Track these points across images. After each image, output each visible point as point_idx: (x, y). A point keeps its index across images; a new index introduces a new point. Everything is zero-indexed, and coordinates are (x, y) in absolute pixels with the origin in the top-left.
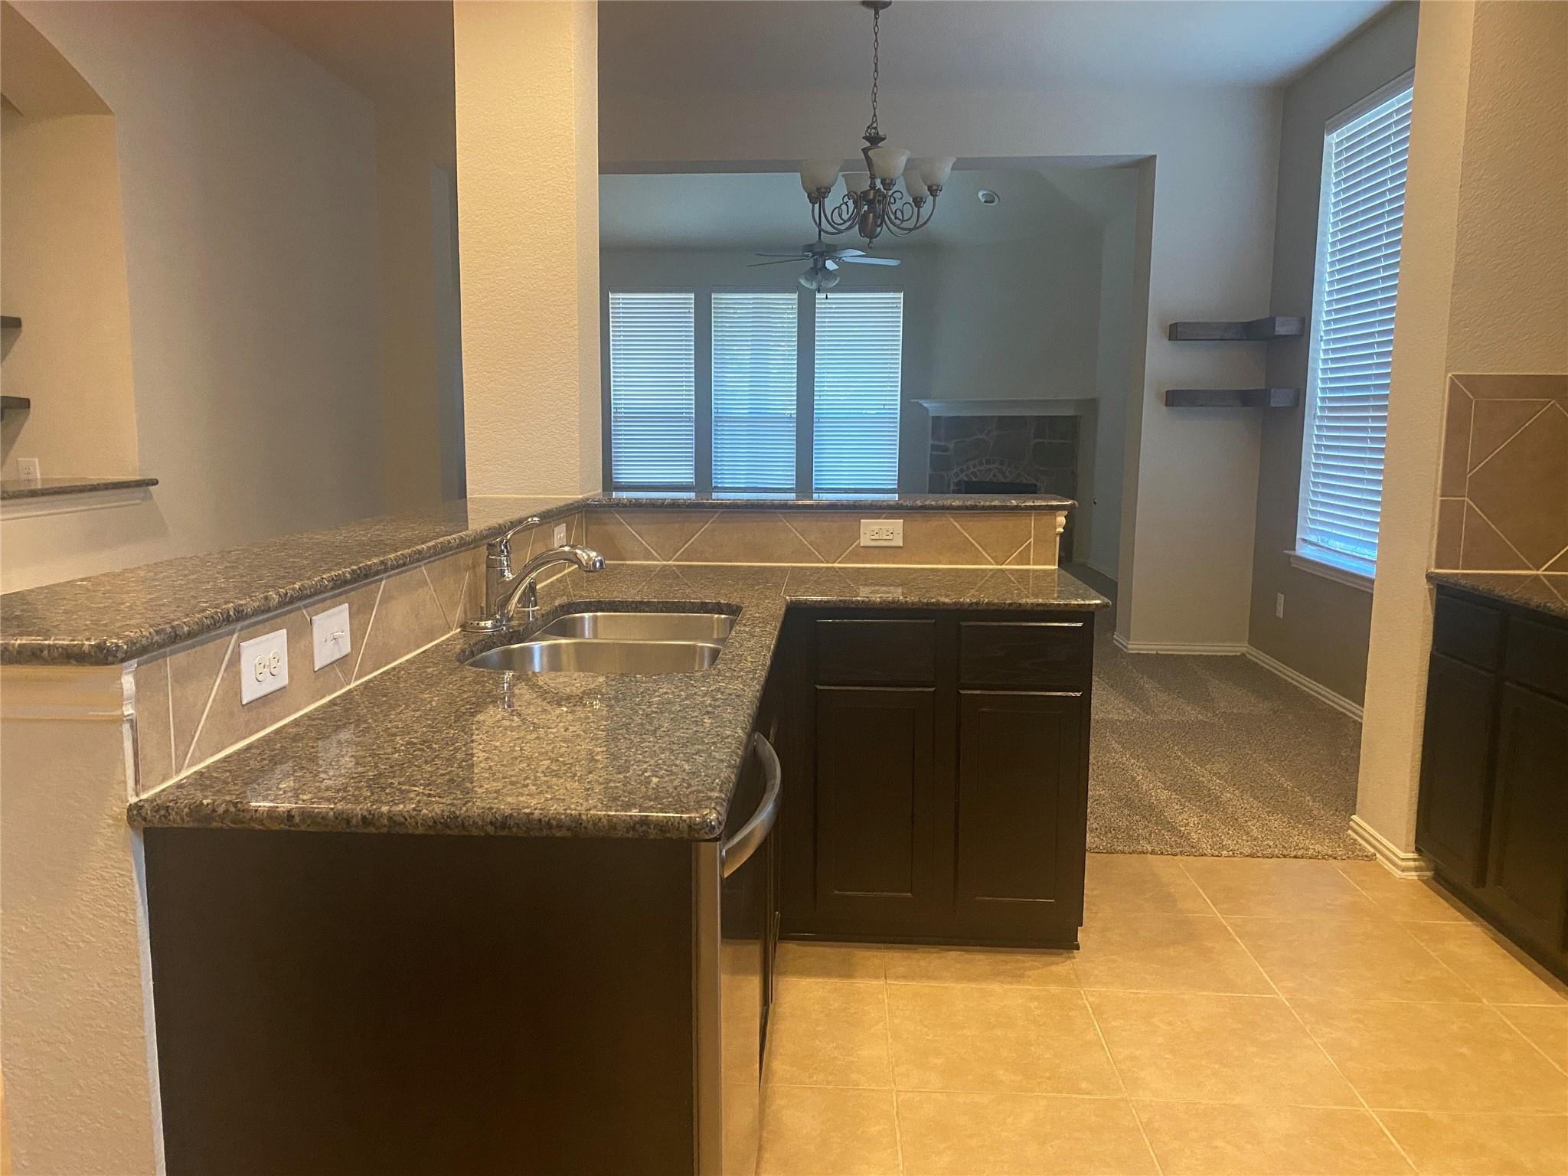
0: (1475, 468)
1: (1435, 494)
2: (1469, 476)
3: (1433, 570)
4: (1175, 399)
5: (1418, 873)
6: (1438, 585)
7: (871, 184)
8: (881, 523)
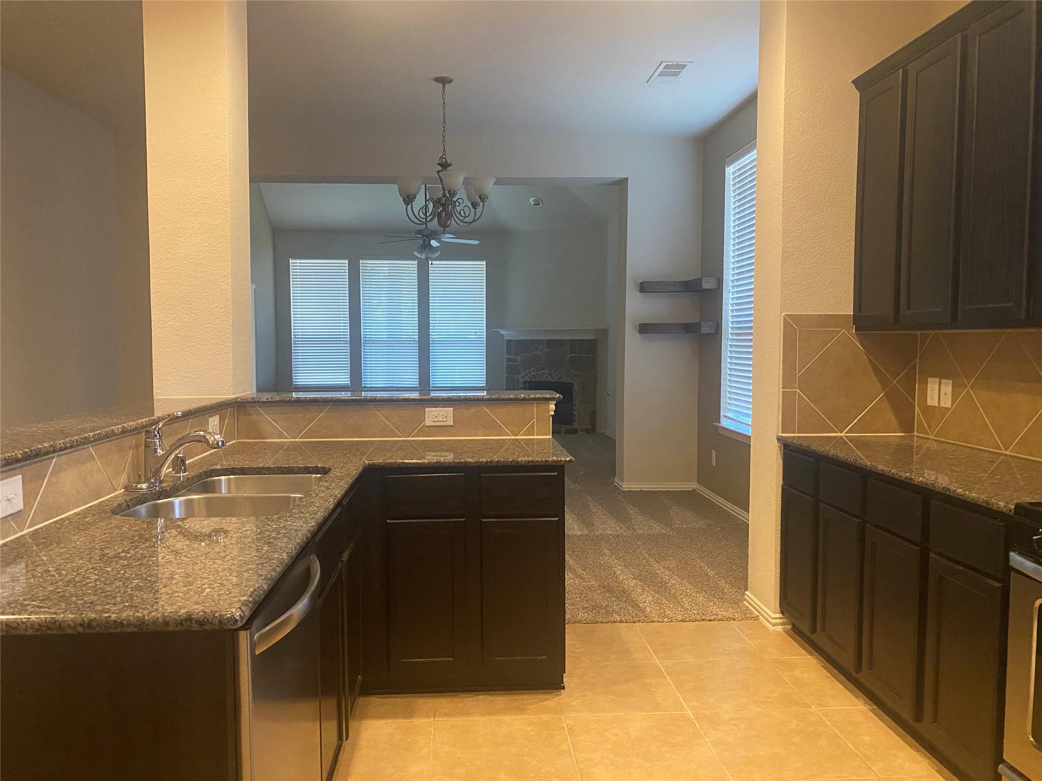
0: (801, 371)
1: (779, 387)
2: (798, 376)
3: (780, 434)
4: (645, 329)
5: (783, 627)
6: (784, 443)
7: (443, 193)
8: (439, 411)
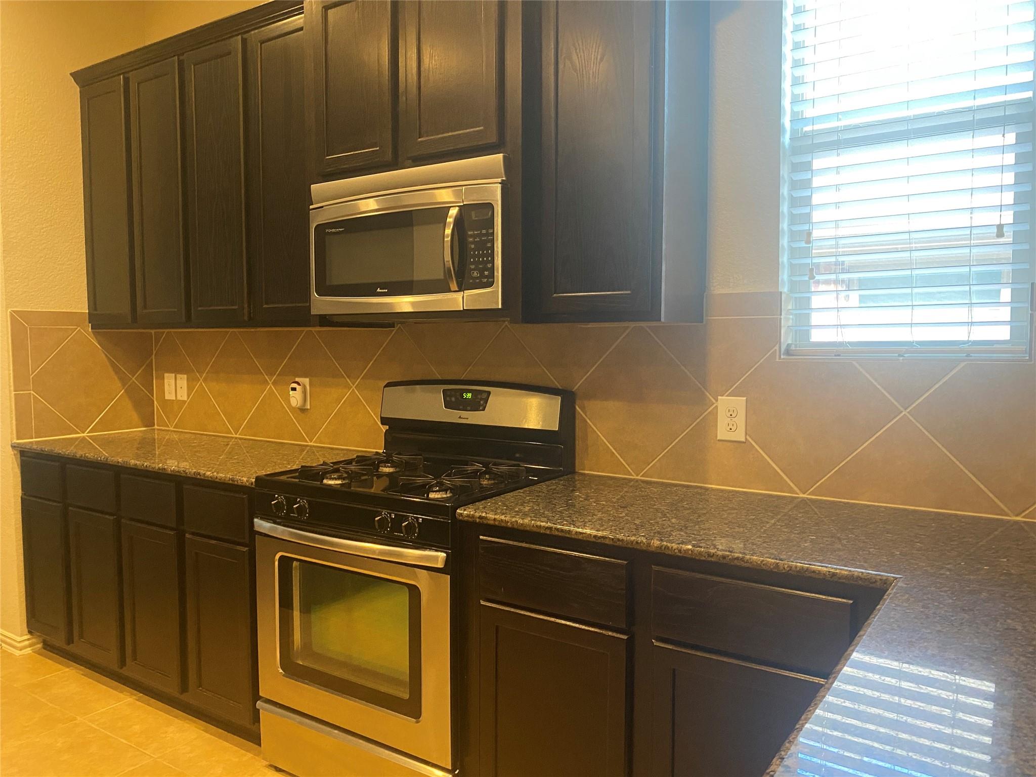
0: (35, 372)
1: (10, 391)
2: (31, 377)
3: (15, 441)
6: (20, 451)
